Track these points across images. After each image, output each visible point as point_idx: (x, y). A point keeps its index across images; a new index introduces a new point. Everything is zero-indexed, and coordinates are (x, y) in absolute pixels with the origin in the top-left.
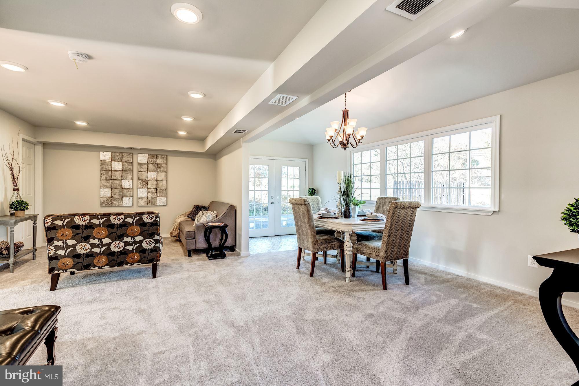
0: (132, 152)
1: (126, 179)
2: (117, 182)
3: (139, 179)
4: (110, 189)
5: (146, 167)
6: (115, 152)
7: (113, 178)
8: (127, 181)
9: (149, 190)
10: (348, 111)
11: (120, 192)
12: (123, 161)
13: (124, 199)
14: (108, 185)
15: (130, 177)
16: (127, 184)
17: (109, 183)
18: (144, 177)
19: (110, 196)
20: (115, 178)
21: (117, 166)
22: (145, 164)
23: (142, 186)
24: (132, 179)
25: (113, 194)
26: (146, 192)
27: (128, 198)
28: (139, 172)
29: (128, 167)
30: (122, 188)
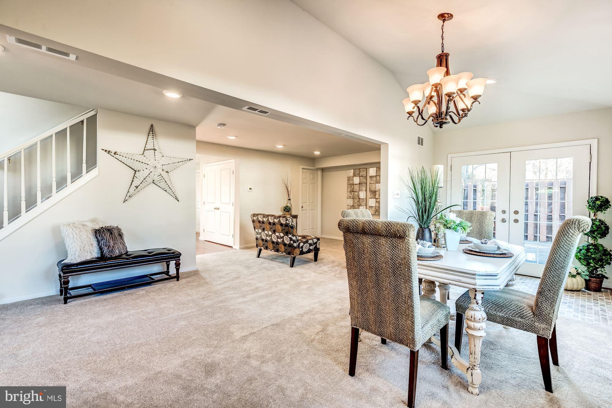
0: (365, 167)
1: (362, 191)
2: (356, 193)
3: (371, 191)
4: (352, 200)
5: (375, 179)
6: (355, 169)
7: (354, 190)
8: (362, 192)
9: (377, 200)
10: (447, 55)
11: (358, 202)
12: (360, 175)
13: (360, 207)
14: (351, 196)
15: (364, 188)
16: (362, 195)
17: (352, 194)
18: (373, 189)
19: (352, 205)
20: (355, 190)
21: (356, 180)
22: (374, 176)
23: (372, 197)
24: (366, 191)
25: (354, 203)
26: (375, 202)
27: (363, 207)
28: (370, 184)
29: (363, 180)
30: (360, 199)
